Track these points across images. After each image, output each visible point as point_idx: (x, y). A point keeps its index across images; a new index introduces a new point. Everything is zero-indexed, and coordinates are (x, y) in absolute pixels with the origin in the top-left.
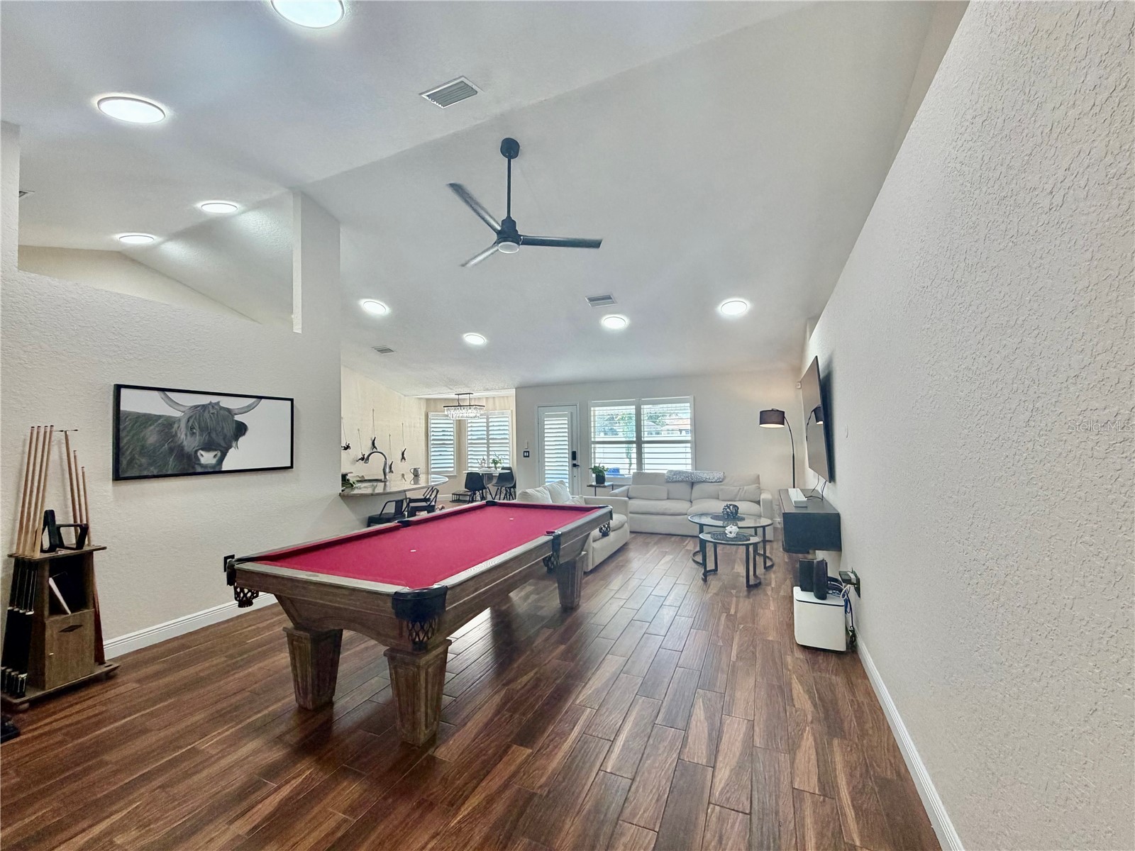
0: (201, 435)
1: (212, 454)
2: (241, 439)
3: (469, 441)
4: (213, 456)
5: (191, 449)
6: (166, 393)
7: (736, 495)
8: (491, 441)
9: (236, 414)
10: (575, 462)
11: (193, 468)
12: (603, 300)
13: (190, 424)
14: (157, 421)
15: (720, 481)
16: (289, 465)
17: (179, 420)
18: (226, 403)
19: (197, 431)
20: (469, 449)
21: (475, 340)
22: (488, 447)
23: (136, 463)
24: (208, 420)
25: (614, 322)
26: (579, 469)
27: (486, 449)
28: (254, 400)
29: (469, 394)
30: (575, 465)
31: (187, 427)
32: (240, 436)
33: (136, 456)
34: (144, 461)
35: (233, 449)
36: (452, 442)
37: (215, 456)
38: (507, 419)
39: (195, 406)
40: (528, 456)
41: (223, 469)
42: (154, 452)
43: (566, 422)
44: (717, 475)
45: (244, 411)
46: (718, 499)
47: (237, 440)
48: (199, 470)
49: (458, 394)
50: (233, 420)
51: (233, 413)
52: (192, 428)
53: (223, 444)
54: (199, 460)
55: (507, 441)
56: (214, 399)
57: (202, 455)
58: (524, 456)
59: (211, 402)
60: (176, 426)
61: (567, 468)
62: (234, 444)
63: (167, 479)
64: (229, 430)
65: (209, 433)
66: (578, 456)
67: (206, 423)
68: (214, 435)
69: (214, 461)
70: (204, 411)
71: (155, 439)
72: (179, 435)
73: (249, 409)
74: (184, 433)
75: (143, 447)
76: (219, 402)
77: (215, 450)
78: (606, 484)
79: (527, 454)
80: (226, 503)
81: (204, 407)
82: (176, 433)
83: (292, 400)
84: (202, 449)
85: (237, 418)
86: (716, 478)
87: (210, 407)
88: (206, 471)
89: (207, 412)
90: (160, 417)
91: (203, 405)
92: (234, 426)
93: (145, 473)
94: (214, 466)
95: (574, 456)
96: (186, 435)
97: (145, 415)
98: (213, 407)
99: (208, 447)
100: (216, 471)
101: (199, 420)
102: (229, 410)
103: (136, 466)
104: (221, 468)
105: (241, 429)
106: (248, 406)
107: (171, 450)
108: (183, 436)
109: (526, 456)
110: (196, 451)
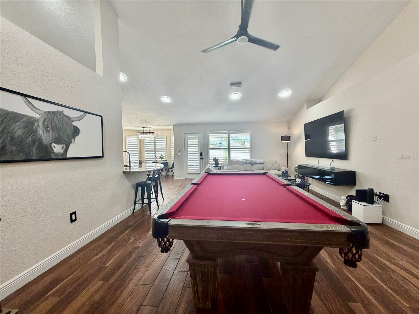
0: (53, 132)
1: (60, 146)
2: (77, 138)
3: (146, 149)
4: (61, 147)
5: (47, 142)
6: (28, 98)
7: (271, 168)
8: (156, 149)
9: (73, 121)
10: (201, 157)
11: (50, 155)
12: (236, 84)
13: (46, 123)
14: (22, 118)
15: (263, 163)
16: (102, 155)
17: (38, 120)
18: (67, 112)
19: (50, 129)
20: (146, 152)
21: (166, 100)
22: (155, 152)
23: (8, 150)
24: (57, 123)
25: (235, 96)
26: (203, 160)
27: (154, 153)
28: (83, 113)
29: (149, 127)
30: (201, 158)
31: (43, 125)
32: (76, 136)
33: (7, 144)
34: (14, 148)
35: (72, 144)
36: (137, 149)
37: (62, 148)
38: (164, 140)
39: (48, 111)
40: (180, 155)
41: (68, 157)
42: (21, 141)
43: (198, 140)
44: (262, 161)
45: (77, 119)
46: (263, 170)
47: (74, 138)
48: (53, 157)
49: (143, 127)
50: (72, 124)
51: (71, 120)
52: (47, 127)
53: (66, 139)
54: (53, 150)
55: (165, 149)
56: (60, 109)
57: (55, 147)
58: (178, 155)
59: (58, 110)
60: (36, 124)
61: (198, 160)
62: (73, 141)
63: (31, 163)
64: (70, 131)
65: (58, 132)
66: (203, 154)
67: (56, 124)
68: (61, 134)
69: (62, 151)
70: (54, 116)
71: (21, 133)
72: (38, 130)
73: (80, 118)
74: (41, 130)
75: (12, 138)
76: (63, 111)
77: (62, 144)
78: (219, 165)
79: (179, 154)
80: (69, 179)
81: (54, 113)
82: (36, 130)
83: (101, 117)
84: (55, 143)
85: (74, 123)
86: (262, 162)
87: (58, 113)
88: (58, 158)
89: (56, 116)
90: (25, 116)
91: (53, 112)
92: (72, 128)
93: (17, 158)
94: (62, 155)
95: (201, 154)
96: (43, 132)
97: (11, 113)
98: (59, 114)
99: (58, 141)
100: (63, 158)
101: (51, 122)
102: (69, 118)
103: (8, 152)
104: (67, 156)
105: (76, 131)
106: (80, 117)
107: (34, 141)
108: (41, 132)
109: (179, 155)
110: (51, 144)
